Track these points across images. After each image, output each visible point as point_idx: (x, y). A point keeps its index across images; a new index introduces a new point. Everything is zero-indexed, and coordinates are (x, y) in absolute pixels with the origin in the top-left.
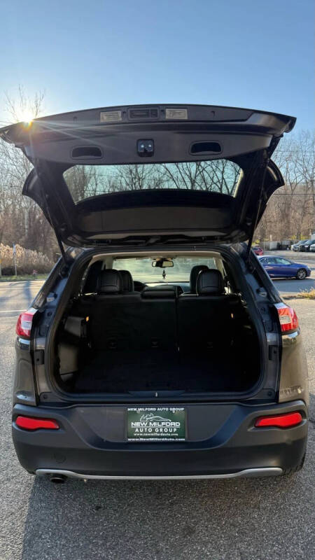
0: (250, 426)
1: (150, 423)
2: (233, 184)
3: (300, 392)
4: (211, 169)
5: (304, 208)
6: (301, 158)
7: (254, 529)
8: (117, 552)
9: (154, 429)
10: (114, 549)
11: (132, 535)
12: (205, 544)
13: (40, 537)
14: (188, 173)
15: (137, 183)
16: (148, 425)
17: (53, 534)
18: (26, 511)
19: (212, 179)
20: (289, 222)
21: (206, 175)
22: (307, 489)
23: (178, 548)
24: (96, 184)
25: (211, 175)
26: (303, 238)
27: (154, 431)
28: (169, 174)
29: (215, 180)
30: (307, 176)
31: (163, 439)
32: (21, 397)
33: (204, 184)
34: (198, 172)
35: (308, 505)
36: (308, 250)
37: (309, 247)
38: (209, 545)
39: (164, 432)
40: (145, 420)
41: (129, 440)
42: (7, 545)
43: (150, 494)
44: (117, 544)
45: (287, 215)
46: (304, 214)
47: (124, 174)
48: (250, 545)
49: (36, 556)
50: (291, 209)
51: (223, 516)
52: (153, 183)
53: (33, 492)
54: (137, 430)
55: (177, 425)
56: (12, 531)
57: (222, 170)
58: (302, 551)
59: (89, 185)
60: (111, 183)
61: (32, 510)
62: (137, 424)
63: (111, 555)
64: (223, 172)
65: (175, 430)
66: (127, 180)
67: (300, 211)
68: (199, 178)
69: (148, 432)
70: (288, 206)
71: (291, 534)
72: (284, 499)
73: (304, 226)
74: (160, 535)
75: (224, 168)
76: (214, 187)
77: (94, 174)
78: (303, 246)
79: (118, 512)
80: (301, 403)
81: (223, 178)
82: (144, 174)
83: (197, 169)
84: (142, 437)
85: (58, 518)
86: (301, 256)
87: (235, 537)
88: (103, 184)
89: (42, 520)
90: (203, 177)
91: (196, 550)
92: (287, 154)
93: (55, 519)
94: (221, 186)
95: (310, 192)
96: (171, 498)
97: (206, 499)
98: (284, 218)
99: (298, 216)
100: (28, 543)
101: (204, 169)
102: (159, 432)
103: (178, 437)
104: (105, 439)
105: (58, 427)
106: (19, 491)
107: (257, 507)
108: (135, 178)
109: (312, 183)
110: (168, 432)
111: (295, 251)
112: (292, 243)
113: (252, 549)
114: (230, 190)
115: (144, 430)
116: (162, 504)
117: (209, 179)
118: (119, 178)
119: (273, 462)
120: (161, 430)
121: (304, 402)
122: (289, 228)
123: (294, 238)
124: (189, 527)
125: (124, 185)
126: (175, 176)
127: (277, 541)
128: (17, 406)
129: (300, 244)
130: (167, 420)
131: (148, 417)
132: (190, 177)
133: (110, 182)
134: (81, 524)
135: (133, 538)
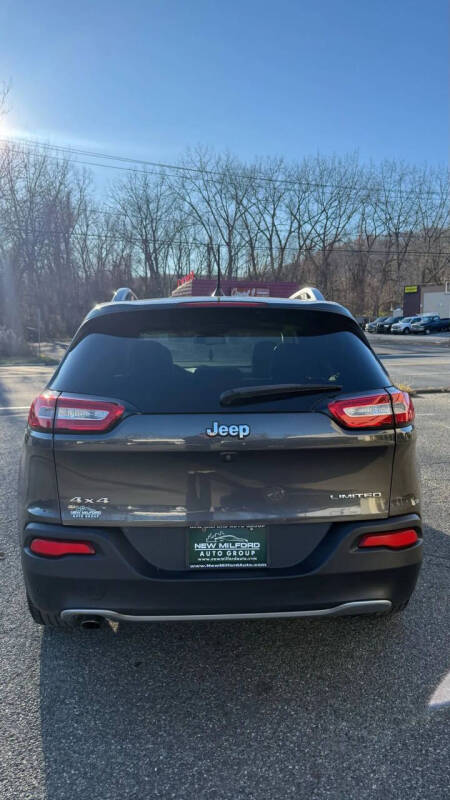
0: (352, 547)
1: (220, 545)
2: (287, 234)
3: (413, 503)
4: (256, 210)
5: (385, 273)
6: (383, 199)
7: (348, 682)
8: (171, 716)
9: (224, 552)
10: (167, 712)
11: (189, 695)
12: (288, 702)
13: (63, 702)
14: (224, 215)
15: (149, 226)
16: (217, 547)
17: (81, 698)
18: (38, 670)
19: (258, 225)
20: (363, 292)
21: (250, 219)
22: (411, 633)
23: (253, 709)
24: (88, 226)
25: (257, 219)
26: (382, 314)
27: (224, 555)
28: (196, 215)
29: (263, 226)
30: (391, 226)
31: (237, 565)
32: (35, 511)
33: (246, 231)
34: (238, 215)
35: (415, 652)
36: (388, 331)
37: (390, 327)
38: (293, 703)
39: (238, 556)
40: (213, 540)
41: (192, 566)
42: (19, 714)
43: (207, 644)
44: (171, 706)
45: (362, 281)
46: (384, 281)
47: (129, 213)
48: (345, 701)
49: (61, 725)
50: (366, 274)
51: (307, 667)
52: (172, 227)
53: (44, 648)
54: (202, 554)
55: (255, 546)
56: (21, 696)
57: (272, 212)
58: (411, 706)
59: (77, 226)
60: (110, 224)
61: (46, 669)
62: (202, 546)
63: (165, 720)
64: (273, 216)
65: (253, 553)
66: (134, 220)
67: (379, 276)
68: (239, 222)
69: (216, 556)
70: (362, 267)
71: (396, 687)
72: (384, 645)
73: (384, 297)
74: (226, 693)
75: (275, 209)
76: (261, 237)
77: (85, 210)
78: (382, 326)
79: (165, 668)
80: (416, 517)
81: (273, 225)
82: (159, 213)
83: (237, 208)
84: (209, 563)
85: (84, 678)
86: (379, 340)
87: (325, 692)
88: (97, 226)
89: (63, 681)
90: (245, 221)
91: (276, 709)
92: (363, 193)
93: (81, 680)
94: (271, 236)
95: (393, 249)
96: (237, 648)
97: (282, 649)
98: (356, 286)
99: (375, 282)
100: (47, 711)
101: (246, 210)
102: (232, 556)
103: (256, 562)
104: (159, 566)
105: (93, 552)
106: (24, 645)
107: (350, 655)
108: (146, 219)
109: (397, 237)
110: (244, 556)
111: (371, 332)
112: (366, 321)
113: (349, 706)
114: (283, 242)
115: (212, 554)
116: (225, 656)
117: (254, 225)
118: (122, 217)
119: (380, 593)
120: (235, 553)
121: (419, 516)
122: (363, 300)
123: (369, 314)
124: (264, 684)
125: (129, 228)
126: (205, 218)
127: (380, 694)
128: (30, 526)
129: (378, 322)
130: (242, 540)
131: (217, 536)
132: (227, 220)
133: (107, 222)
134: (118, 685)
135: (190, 699)
